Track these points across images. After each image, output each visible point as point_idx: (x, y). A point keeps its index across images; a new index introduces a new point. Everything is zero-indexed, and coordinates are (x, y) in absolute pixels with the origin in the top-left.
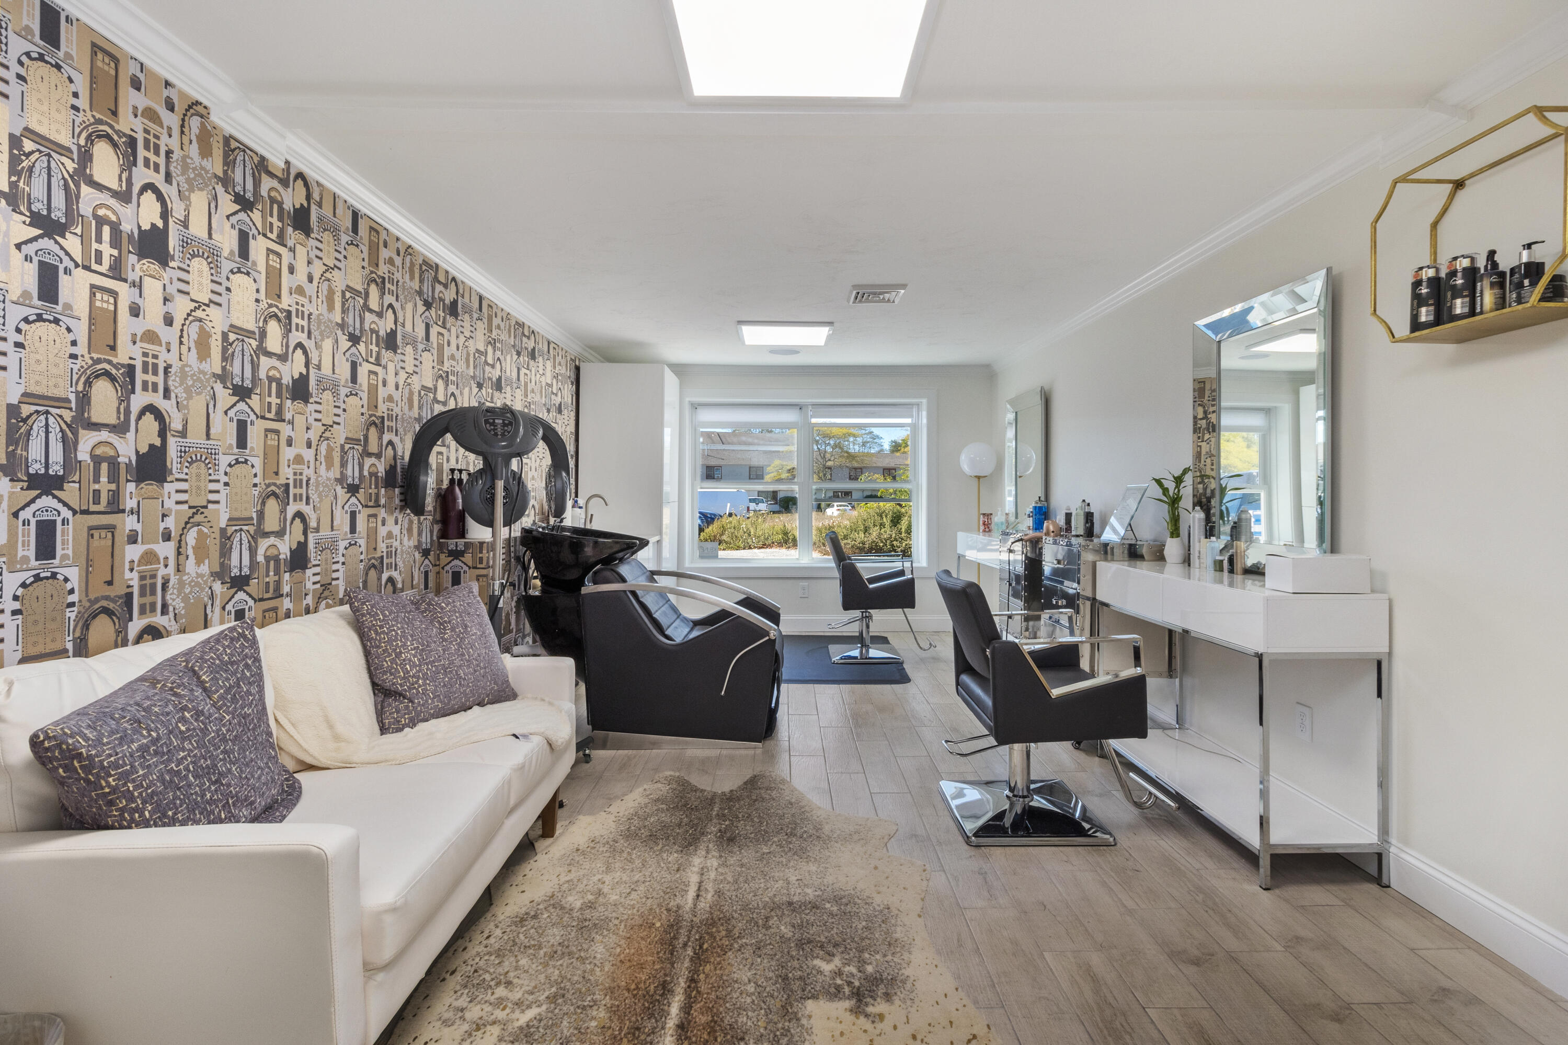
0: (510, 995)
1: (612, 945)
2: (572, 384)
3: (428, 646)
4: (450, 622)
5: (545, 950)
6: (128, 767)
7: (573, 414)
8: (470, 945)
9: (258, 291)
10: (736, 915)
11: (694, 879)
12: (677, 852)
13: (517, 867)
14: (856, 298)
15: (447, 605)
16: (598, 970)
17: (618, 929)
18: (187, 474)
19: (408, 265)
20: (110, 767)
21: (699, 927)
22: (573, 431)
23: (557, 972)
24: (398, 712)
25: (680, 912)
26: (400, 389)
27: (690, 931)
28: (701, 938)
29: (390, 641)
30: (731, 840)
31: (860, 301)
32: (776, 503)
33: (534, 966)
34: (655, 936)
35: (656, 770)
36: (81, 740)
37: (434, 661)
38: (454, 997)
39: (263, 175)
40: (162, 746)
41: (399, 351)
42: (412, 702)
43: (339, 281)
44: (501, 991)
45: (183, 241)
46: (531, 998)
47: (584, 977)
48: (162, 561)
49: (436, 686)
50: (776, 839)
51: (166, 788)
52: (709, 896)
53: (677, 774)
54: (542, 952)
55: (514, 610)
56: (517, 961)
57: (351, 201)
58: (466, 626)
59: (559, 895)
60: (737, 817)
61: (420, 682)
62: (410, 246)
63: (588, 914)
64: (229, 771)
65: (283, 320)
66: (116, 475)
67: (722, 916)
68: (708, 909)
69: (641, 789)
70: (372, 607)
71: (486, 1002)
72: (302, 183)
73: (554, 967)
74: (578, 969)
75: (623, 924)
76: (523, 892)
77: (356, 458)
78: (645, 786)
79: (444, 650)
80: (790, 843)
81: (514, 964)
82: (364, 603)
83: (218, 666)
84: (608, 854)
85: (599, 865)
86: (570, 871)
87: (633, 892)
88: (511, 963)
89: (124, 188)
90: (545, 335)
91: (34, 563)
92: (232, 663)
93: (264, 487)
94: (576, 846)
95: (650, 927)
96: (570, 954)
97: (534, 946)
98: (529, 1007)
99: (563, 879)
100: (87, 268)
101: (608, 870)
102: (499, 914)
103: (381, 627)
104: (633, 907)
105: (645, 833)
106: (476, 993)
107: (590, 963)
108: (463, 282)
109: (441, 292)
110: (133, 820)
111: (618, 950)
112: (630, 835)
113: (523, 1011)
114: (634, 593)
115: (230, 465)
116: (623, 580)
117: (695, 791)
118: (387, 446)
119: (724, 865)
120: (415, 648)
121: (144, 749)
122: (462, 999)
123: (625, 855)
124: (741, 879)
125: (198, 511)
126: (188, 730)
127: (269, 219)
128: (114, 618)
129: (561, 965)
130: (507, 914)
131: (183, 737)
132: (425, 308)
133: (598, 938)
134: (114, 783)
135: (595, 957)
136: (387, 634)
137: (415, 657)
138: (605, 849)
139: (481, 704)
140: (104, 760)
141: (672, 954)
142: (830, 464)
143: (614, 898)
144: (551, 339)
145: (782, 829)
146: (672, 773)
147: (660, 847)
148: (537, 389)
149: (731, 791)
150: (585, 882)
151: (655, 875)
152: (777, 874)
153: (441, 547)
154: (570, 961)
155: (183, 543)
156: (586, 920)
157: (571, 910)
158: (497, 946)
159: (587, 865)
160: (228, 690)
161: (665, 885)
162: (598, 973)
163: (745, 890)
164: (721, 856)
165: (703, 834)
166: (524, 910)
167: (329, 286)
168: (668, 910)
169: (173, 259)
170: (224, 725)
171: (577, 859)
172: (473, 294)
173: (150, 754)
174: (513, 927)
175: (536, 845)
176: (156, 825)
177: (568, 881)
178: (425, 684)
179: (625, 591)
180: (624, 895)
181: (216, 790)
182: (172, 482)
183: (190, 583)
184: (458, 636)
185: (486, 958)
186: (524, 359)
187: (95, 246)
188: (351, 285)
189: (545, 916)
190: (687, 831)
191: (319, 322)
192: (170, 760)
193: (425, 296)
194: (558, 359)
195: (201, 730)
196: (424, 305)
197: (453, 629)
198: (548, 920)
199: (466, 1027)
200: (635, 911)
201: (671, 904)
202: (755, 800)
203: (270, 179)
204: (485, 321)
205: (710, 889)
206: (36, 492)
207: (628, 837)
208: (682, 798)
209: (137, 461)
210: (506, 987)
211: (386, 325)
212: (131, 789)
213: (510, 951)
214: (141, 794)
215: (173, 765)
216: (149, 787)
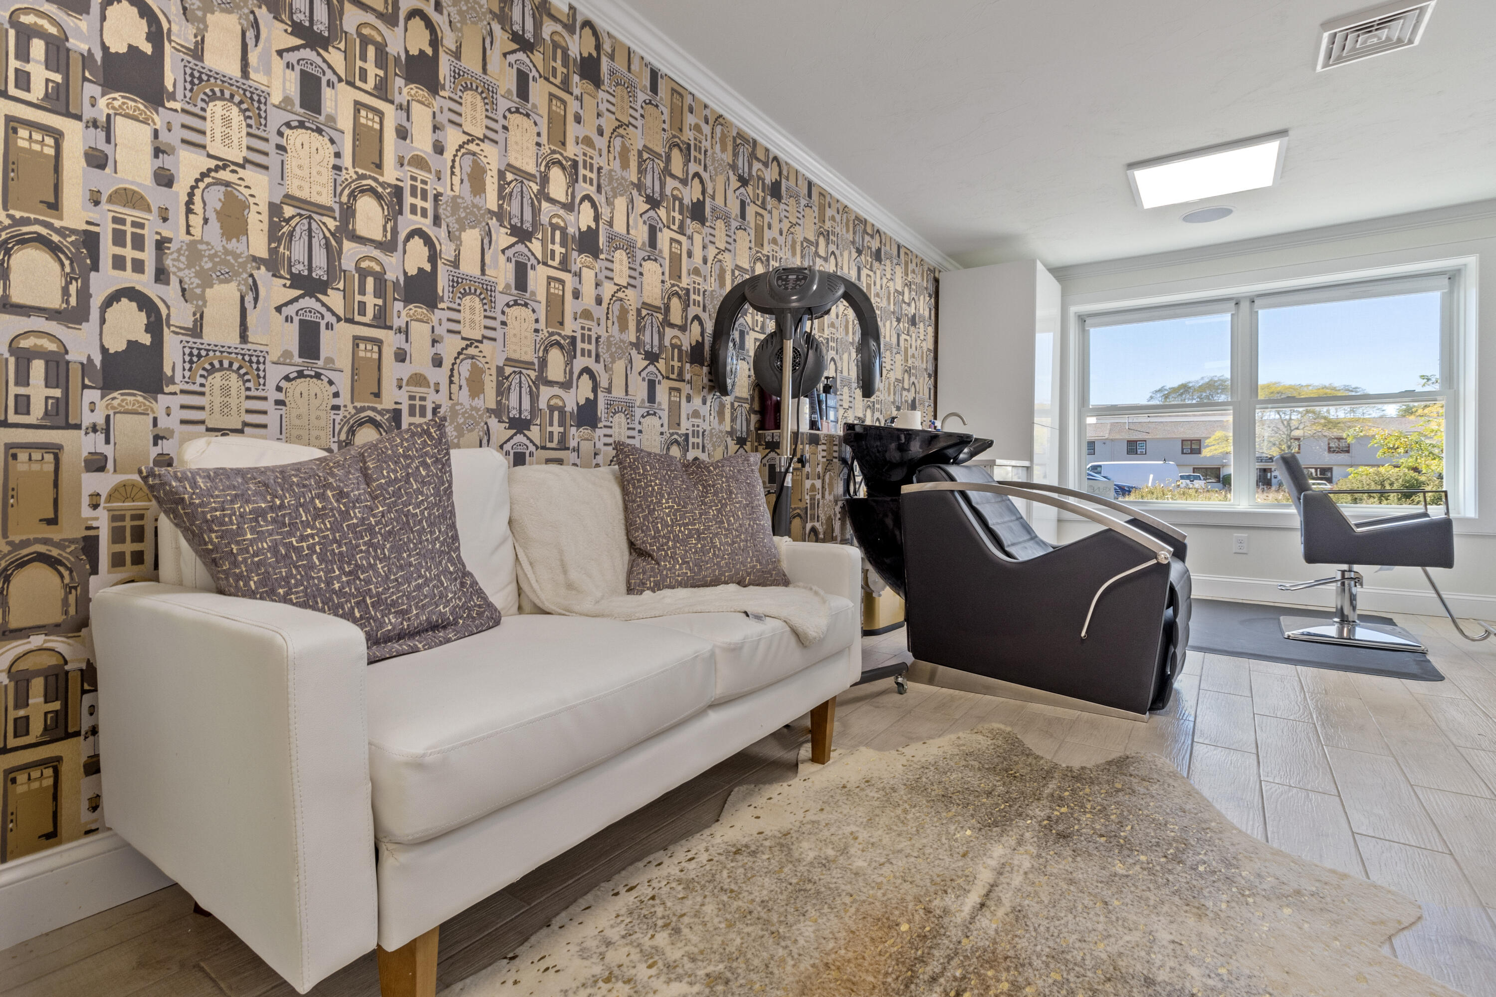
0: (668, 950)
1: (827, 933)
2: (930, 296)
3: (684, 507)
4: (713, 486)
5: (740, 903)
6: (234, 527)
7: (931, 330)
8: (667, 861)
9: (539, 134)
10: (1037, 963)
11: (985, 876)
12: (972, 828)
13: (767, 786)
14: (1329, 55)
15: (715, 469)
16: (791, 962)
17: (846, 911)
18: (459, 305)
19: (719, 135)
20: (213, 521)
21: (966, 957)
22: (931, 347)
23: (738, 941)
24: (644, 573)
25: (946, 920)
26: (709, 264)
27: (950, 959)
28: (964, 978)
29: (645, 497)
30: (1063, 836)
31: (1339, 59)
32: (1219, 481)
33: (716, 920)
34: (893, 945)
35: (982, 719)
36: (188, 487)
37: (687, 524)
38: (612, 922)
39: (545, 18)
40: (284, 516)
41: (707, 224)
42: (658, 564)
43: (637, 140)
44: (662, 938)
45: (454, 71)
46: (689, 966)
47: (767, 966)
48: (432, 385)
49: (686, 551)
50: (1143, 858)
51: (277, 562)
52: (1001, 913)
53: (1009, 729)
54: (736, 904)
55: (839, 516)
56: (703, 905)
57: (648, 58)
58: (731, 492)
59: (794, 835)
60: (1083, 806)
61: (670, 543)
62: (721, 116)
63: (816, 874)
64: (372, 567)
65: (569, 170)
66: (383, 290)
67: (1011, 953)
68: (992, 933)
69: (953, 737)
70: (634, 461)
71: (639, 945)
72: (590, 32)
73: (739, 933)
74: (766, 949)
75: (855, 905)
76: (758, 817)
77: (655, 326)
78: (961, 734)
79: (701, 514)
80: (1170, 871)
81: (697, 907)
82: (628, 456)
83: (389, 456)
84: (877, 803)
85: (860, 814)
86: (822, 810)
87: (887, 865)
88: (694, 904)
89: (390, 11)
90: (894, 237)
91: (297, 359)
92: (406, 457)
93: (547, 335)
94: (844, 782)
95: (890, 927)
96: (768, 922)
97: (732, 891)
98: (679, 979)
99: (810, 817)
100: (351, 84)
101: (870, 822)
102: (718, 835)
103: (639, 481)
104: (879, 886)
105: (938, 791)
106: (636, 928)
107: (786, 947)
108: (787, 163)
109: (759, 170)
110: (237, 587)
111: (831, 945)
112: (915, 787)
113: (668, 982)
114: (963, 494)
115: (508, 305)
116: (952, 479)
117: (1028, 755)
118: (692, 321)
119: (1042, 870)
120: (669, 507)
121: (259, 514)
122: (617, 929)
123: (899, 811)
124: (1063, 903)
125: (472, 344)
126: (324, 508)
127: (553, 64)
128: (381, 430)
129: (749, 934)
130: (725, 838)
131: (318, 515)
132: (739, 184)
133: (813, 913)
134: (216, 541)
135: (796, 941)
136: (644, 489)
137: (668, 515)
138: (876, 795)
139: (741, 583)
140: (207, 512)
141: (907, 986)
142: (1296, 433)
143: (859, 863)
144: (902, 242)
145: (1158, 844)
146: (1002, 727)
147: (950, 814)
148: (883, 293)
149: (1083, 768)
150: (833, 830)
151: (928, 850)
152: (1132, 917)
153: (759, 438)
154: (761, 933)
155: (456, 372)
156: (810, 881)
157: (799, 861)
158: (692, 875)
159: (846, 809)
160: (390, 483)
161: (937, 870)
162: (789, 969)
163: (1066, 925)
164: (1039, 856)
165: (1020, 815)
166: (744, 841)
167: (623, 143)
168: (928, 911)
169: (443, 88)
170: (374, 516)
171: (838, 797)
172: (800, 178)
173: (265, 520)
174: (723, 858)
175: (800, 766)
176: (261, 598)
177: (813, 822)
178: (674, 547)
179: (952, 492)
180: (874, 864)
181: (348, 582)
182: (443, 309)
183: (463, 414)
184: (720, 501)
185: (674, 885)
186: (865, 258)
187: (359, 63)
188: (650, 146)
189: (765, 857)
190: (997, 805)
191: (611, 179)
192: (290, 534)
193: (740, 171)
194: (911, 267)
195: (341, 512)
196: (739, 181)
197: (716, 494)
198: (766, 864)
199: (597, 970)
200: (880, 893)
201: (936, 902)
202: (1118, 791)
203: (553, 23)
204: (816, 209)
205: (1004, 901)
206: (299, 292)
207: (913, 789)
208: (1005, 759)
209: (405, 281)
210: (670, 935)
211: (690, 194)
212: (235, 551)
213: (703, 887)
214: (245, 560)
215: (293, 539)
216: (256, 554)
